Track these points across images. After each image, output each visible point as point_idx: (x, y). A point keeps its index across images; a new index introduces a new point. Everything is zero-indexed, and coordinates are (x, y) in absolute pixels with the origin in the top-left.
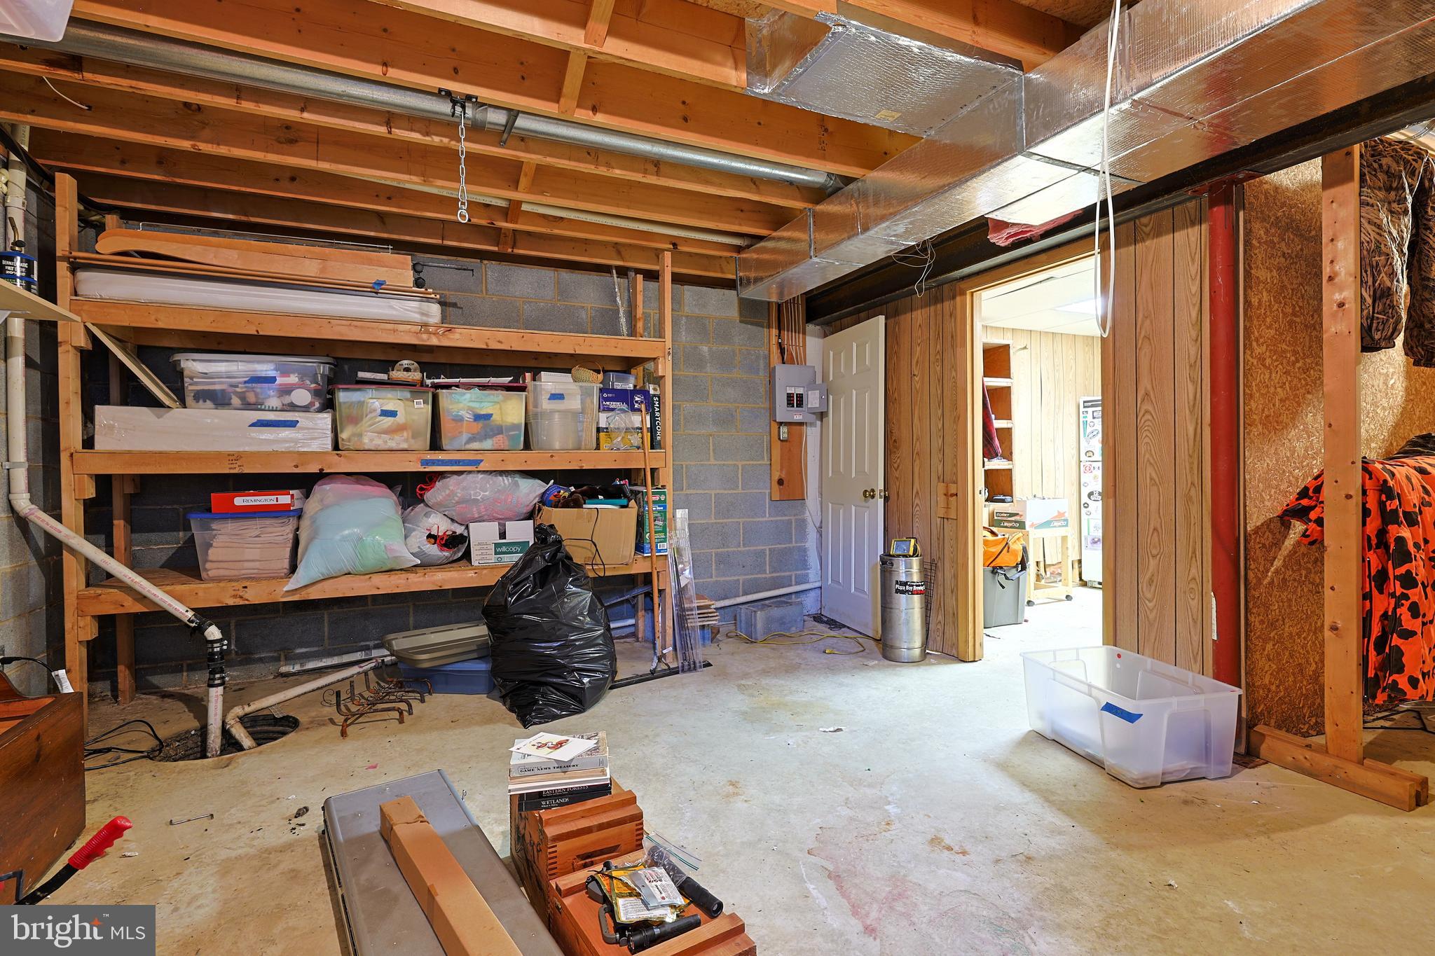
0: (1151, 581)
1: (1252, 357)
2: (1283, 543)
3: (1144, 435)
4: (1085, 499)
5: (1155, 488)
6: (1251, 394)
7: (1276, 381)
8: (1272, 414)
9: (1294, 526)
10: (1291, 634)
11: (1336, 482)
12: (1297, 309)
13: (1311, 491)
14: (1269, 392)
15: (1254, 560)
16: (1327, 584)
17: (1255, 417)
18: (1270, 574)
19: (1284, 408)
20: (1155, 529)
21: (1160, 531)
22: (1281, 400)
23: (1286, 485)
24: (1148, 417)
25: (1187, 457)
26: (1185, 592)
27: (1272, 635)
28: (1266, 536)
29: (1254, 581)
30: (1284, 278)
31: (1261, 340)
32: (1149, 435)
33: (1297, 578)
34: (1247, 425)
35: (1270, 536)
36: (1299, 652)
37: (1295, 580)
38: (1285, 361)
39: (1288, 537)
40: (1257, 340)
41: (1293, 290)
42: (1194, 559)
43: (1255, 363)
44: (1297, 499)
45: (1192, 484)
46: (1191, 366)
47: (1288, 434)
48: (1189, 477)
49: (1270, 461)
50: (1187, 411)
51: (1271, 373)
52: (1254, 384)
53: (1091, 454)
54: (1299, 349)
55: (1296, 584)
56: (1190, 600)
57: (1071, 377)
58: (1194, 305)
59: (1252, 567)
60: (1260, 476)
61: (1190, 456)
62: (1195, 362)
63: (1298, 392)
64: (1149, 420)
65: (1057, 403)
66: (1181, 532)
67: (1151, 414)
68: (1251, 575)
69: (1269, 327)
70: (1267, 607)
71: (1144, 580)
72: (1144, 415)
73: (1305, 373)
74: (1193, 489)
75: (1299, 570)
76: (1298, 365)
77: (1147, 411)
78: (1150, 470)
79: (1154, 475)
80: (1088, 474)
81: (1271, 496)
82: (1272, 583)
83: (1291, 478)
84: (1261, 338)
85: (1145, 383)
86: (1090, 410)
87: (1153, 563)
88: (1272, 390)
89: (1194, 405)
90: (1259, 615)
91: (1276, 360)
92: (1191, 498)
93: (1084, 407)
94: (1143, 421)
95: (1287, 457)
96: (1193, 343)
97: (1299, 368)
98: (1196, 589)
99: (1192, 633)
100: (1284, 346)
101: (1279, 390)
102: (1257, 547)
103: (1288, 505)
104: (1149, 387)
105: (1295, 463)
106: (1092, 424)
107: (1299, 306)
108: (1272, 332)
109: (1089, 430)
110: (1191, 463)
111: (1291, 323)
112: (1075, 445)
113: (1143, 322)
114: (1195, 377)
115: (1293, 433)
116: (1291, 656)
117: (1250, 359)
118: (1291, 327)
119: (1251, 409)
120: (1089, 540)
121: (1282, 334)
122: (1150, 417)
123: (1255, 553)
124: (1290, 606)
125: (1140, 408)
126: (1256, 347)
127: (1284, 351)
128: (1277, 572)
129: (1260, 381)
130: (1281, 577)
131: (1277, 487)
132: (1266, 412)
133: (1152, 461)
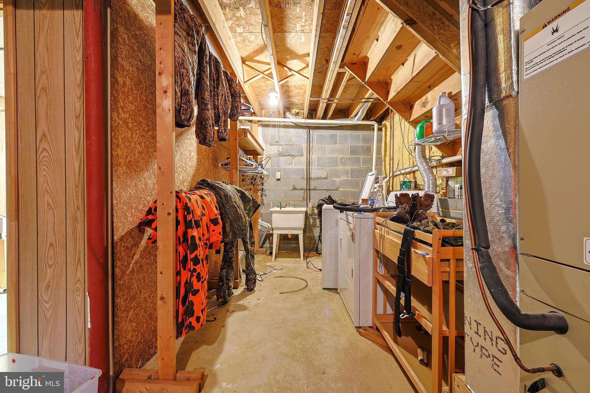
0: (48, 286)
1: (119, 118)
2: (140, 243)
3: (42, 169)
5: (51, 212)
6: (118, 145)
7: (136, 140)
8: (133, 160)
9: (147, 231)
10: (145, 298)
11: (163, 205)
12: (149, 99)
13: (153, 210)
14: (131, 146)
15: (119, 260)
16: (159, 270)
17: (121, 160)
18: (131, 266)
19: (141, 158)
20: (51, 245)
21: (55, 246)
22: (139, 153)
23: (142, 206)
24: (45, 154)
25: (74, 187)
26: (73, 292)
27: (133, 305)
28: (129, 241)
29: (120, 274)
30: (141, 76)
31: (125, 110)
32: (46, 168)
33: (149, 262)
34: (114, 165)
35: (132, 240)
36: (150, 307)
37: (147, 264)
38: (141, 128)
39: (143, 238)
40: (122, 108)
41: (146, 86)
42: (79, 265)
43: (121, 124)
44: (146, 215)
45: (78, 208)
46: (76, 117)
47: (143, 174)
48: (75, 202)
49: (131, 191)
50: (74, 152)
51: (132, 134)
52: (120, 138)
54: (150, 124)
55: (148, 266)
56: (76, 297)
58: (79, 70)
59: (119, 264)
60: (124, 201)
61: (77, 187)
62: (80, 114)
63: (149, 150)
64: (46, 156)
66: (70, 244)
67: (48, 152)
68: (117, 270)
69: (131, 103)
70: (129, 288)
71: (43, 286)
72: (42, 152)
73: (153, 139)
74: (78, 212)
75: (150, 257)
76: (149, 133)
77: (44, 150)
78: (47, 197)
79: (50, 201)
81: (132, 214)
82: (133, 270)
83: (145, 202)
84: (125, 108)
85: (43, 127)
87: (50, 271)
88: (133, 145)
89: (79, 147)
90: (124, 295)
91: (136, 126)
92: (77, 218)
94: (41, 157)
95: (143, 189)
96: (78, 100)
97: (150, 136)
98: (81, 288)
99: (78, 322)
100: (141, 119)
101: (138, 145)
102: (122, 250)
103: (141, 219)
104: (46, 130)
105: (147, 192)
107: (150, 98)
108: (133, 107)
110: (77, 192)
111: (145, 106)
113: (40, 75)
114: (80, 127)
115: (146, 174)
116: (145, 312)
117: (117, 119)
118: (145, 109)
119: (118, 155)
121: (139, 111)
122: (47, 154)
123: (120, 254)
124: (145, 281)
125: (39, 146)
126: (121, 112)
127: (141, 122)
128: (136, 262)
129: (125, 137)
130: (139, 265)
131: (136, 208)
132: (129, 158)
133: (48, 189)
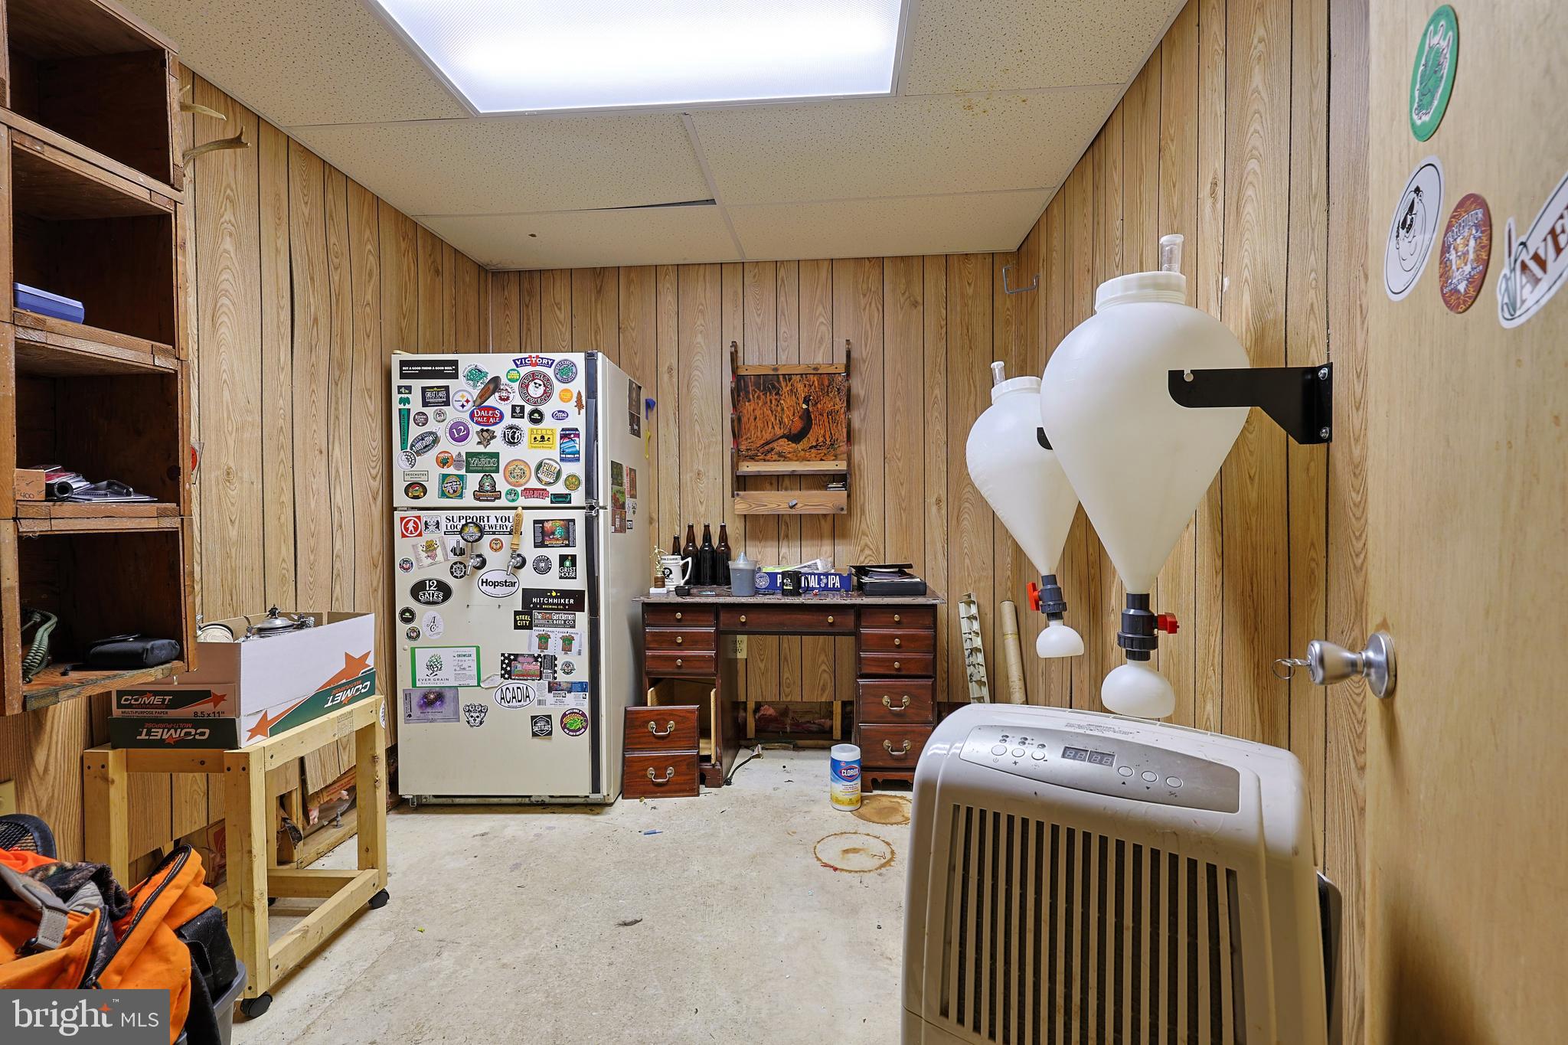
4: (404, 600)
53: (418, 491)
57: (369, 297)
65: (337, 353)
80: (414, 540)
86: (417, 384)
93: (403, 376)
106: (421, 419)
109: (415, 431)
112: (378, 469)
120: (416, 699)
